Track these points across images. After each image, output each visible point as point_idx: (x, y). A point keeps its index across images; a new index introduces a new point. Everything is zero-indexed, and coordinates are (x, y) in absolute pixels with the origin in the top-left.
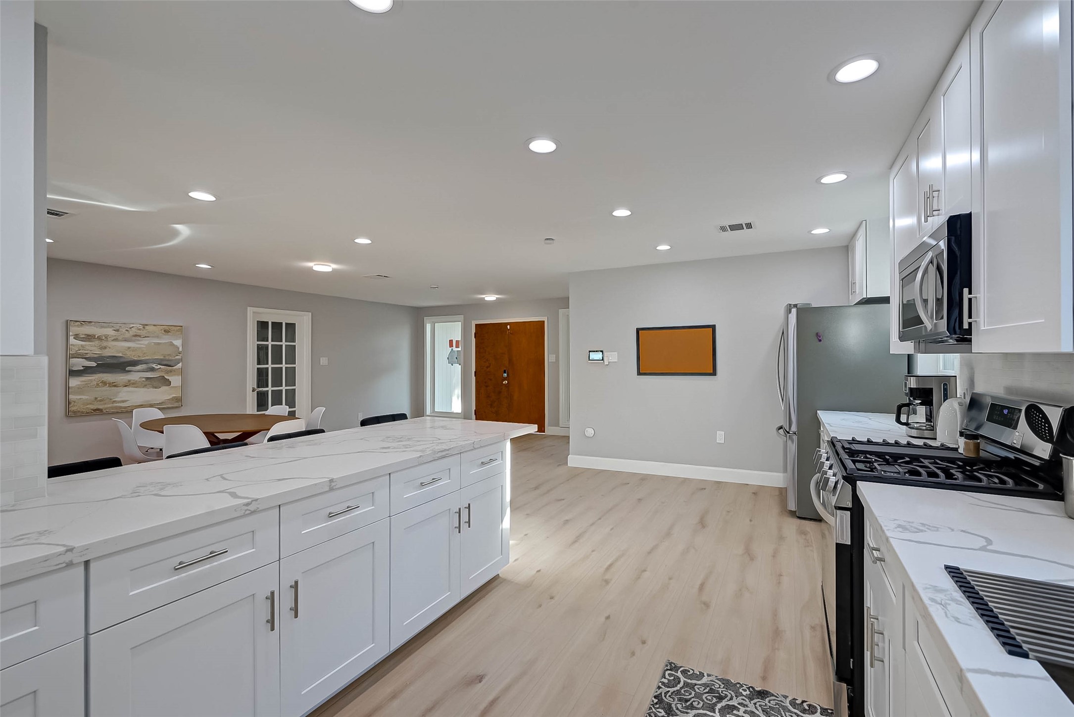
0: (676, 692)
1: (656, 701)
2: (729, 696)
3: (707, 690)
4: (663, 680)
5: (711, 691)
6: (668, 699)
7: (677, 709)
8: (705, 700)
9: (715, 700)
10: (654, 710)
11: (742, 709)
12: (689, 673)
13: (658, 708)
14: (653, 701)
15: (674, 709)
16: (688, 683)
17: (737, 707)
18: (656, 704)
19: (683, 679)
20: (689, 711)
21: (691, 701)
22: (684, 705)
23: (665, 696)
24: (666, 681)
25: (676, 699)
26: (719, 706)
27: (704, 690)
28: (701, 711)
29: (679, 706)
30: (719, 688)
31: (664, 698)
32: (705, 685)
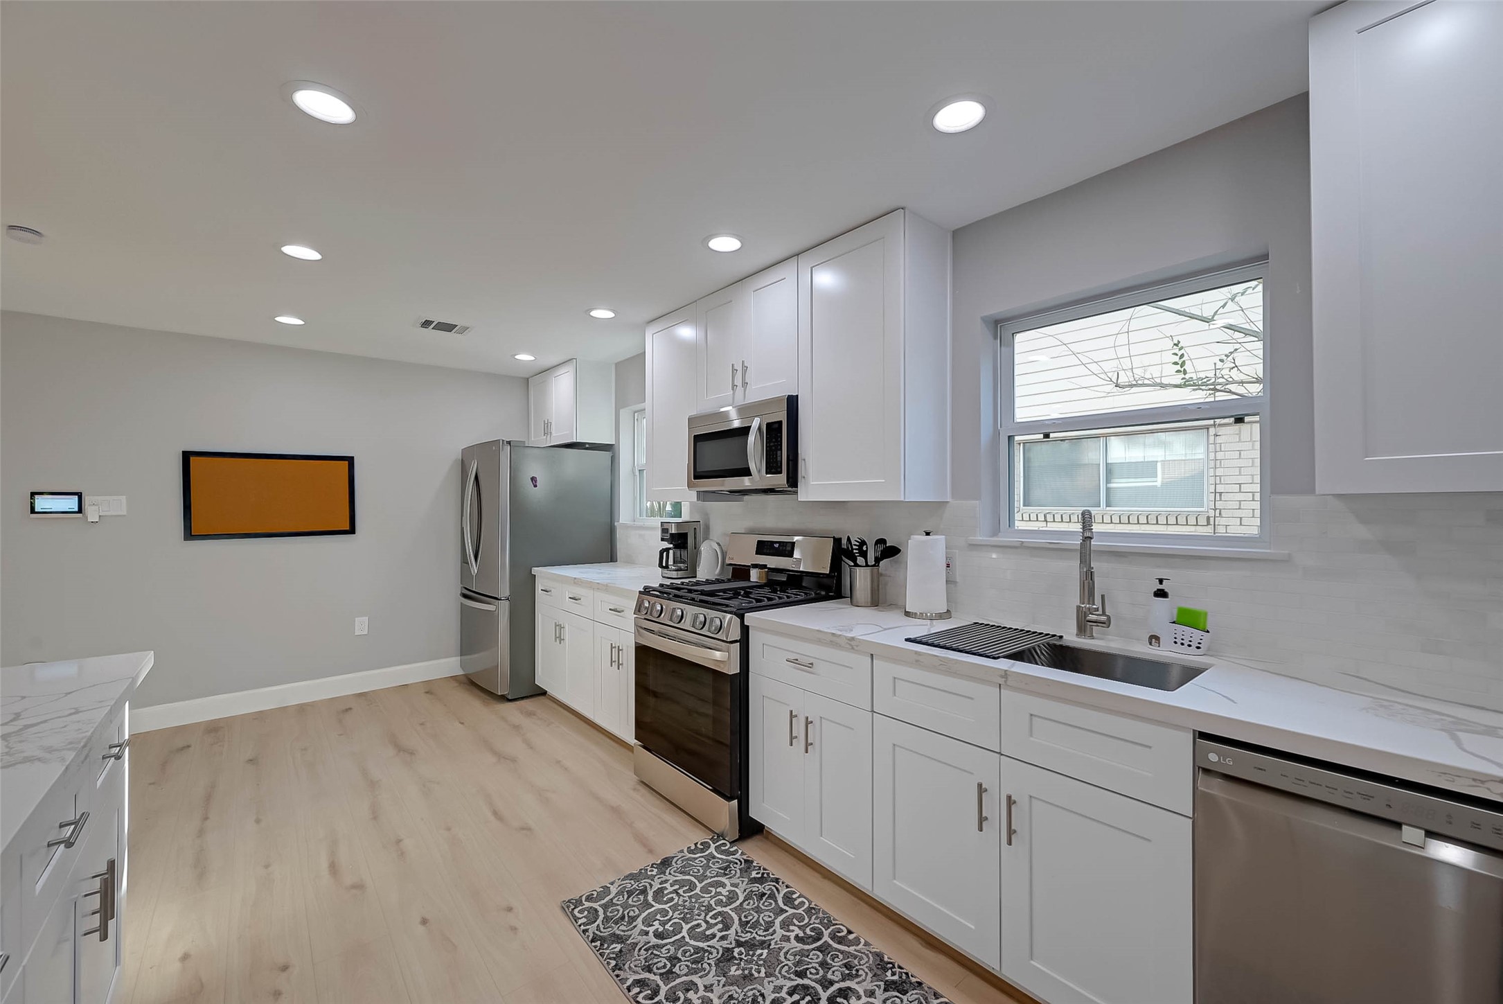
0: (605, 920)
1: (598, 943)
2: (647, 884)
3: (626, 897)
4: (580, 922)
5: (630, 893)
6: (606, 933)
7: (623, 931)
8: (635, 904)
9: (641, 897)
10: (608, 951)
11: (667, 885)
12: (595, 896)
13: (608, 947)
14: (595, 947)
15: (622, 933)
16: (604, 904)
17: (662, 887)
18: (601, 945)
19: (595, 905)
20: (634, 924)
21: (626, 915)
22: (625, 924)
23: (601, 932)
24: (584, 920)
25: (613, 925)
26: (650, 898)
27: (623, 897)
28: (644, 915)
29: (623, 928)
30: (632, 885)
31: (602, 934)
32: (620, 893)
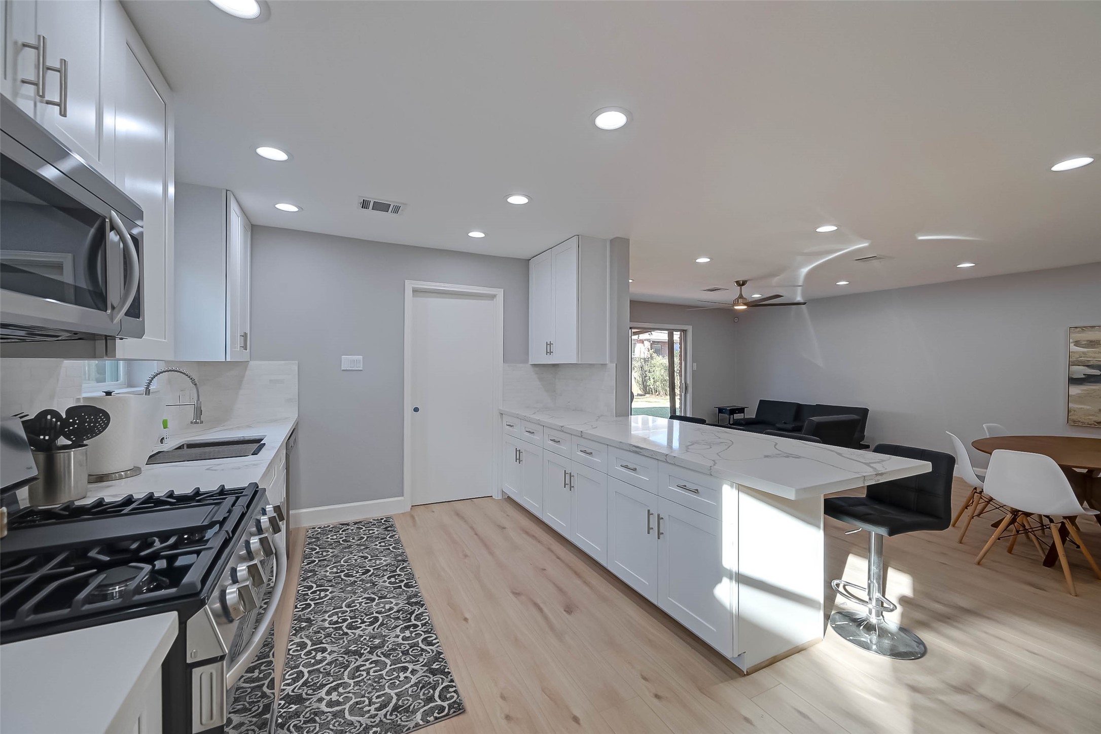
0: (436, 687)
1: (446, 670)
2: (388, 717)
3: (412, 707)
4: (454, 689)
5: (407, 710)
6: (438, 677)
7: (426, 676)
8: (408, 698)
9: (400, 703)
10: (442, 664)
11: (373, 712)
12: (437, 711)
13: (440, 667)
14: (448, 669)
15: (428, 675)
16: (432, 702)
17: (378, 711)
18: (445, 669)
19: (439, 702)
20: (417, 681)
21: (419, 688)
22: (423, 682)
23: (442, 678)
24: (451, 690)
25: (432, 682)
26: (394, 701)
27: (414, 706)
28: (407, 686)
29: (426, 679)
30: (401, 718)
31: (442, 676)
32: (414, 712)
